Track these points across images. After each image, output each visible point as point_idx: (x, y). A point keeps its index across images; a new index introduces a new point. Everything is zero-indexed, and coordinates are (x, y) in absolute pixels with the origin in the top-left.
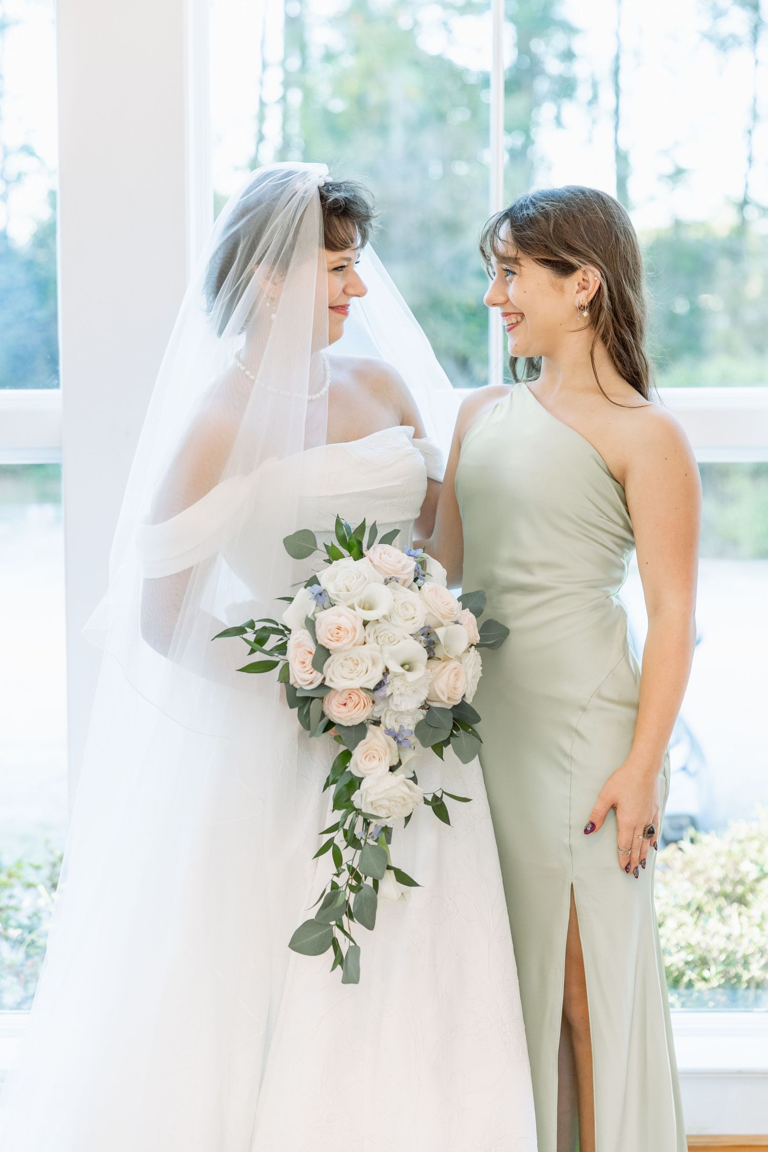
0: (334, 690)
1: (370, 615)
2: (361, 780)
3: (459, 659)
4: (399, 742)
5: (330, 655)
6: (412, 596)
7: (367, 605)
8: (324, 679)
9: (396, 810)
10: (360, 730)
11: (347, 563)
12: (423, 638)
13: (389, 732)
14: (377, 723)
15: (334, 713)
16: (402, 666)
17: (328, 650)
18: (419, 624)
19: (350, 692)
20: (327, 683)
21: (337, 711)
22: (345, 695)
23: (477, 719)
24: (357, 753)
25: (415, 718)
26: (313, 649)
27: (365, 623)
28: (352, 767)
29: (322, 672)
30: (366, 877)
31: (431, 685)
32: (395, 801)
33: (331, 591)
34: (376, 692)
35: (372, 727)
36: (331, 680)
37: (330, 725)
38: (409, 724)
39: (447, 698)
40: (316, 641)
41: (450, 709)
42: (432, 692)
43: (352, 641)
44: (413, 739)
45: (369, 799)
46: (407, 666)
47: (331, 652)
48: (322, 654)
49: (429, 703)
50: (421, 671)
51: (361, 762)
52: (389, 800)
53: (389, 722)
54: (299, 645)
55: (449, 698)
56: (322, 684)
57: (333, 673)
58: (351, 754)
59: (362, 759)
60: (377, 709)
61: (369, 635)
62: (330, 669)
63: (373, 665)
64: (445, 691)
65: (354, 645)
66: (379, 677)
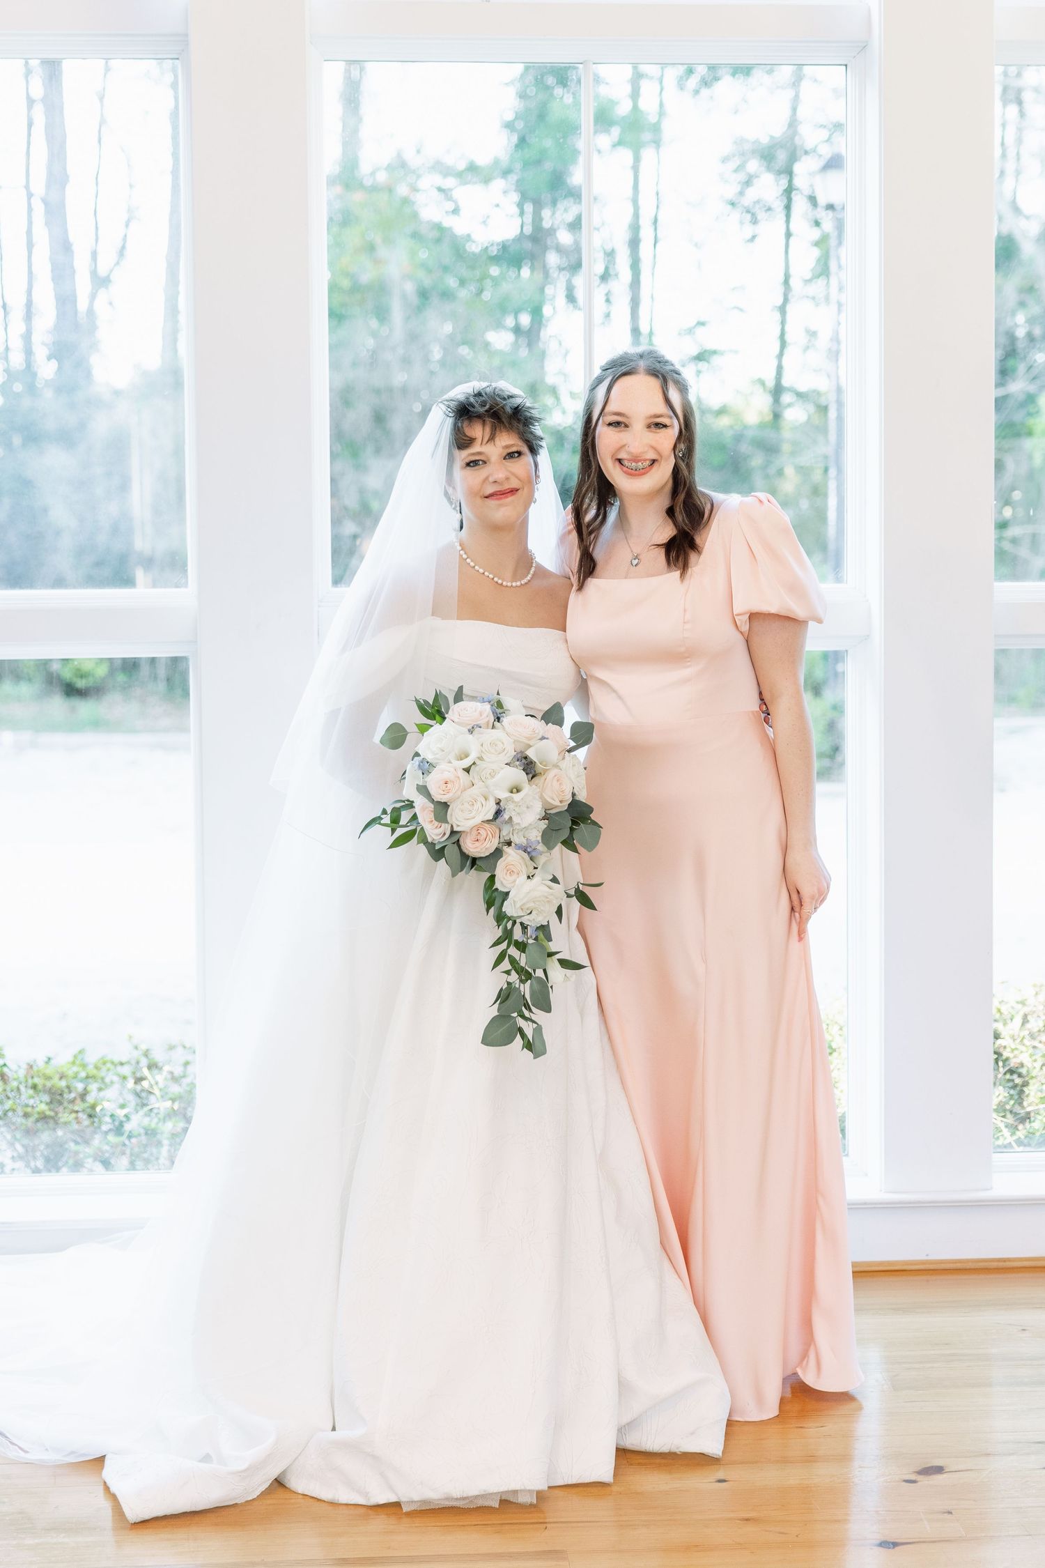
0: (464, 832)
1: (467, 763)
2: (507, 894)
3: (556, 766)
4: (529, 853)
5: (449, 806)
6: (498, 733)
7: (463, 756)
8: (452, 826)
9: (542, 908)
10: (498, 853)
11: (437, 730)
12: (518, 763)
13: (519, 847)
14: (509, 844)
15: (471, 850)
16: (512, 792)
17: (445, 803)
18: (511, 754)
19: (477, 828)
20: (455, 829)
21: (473, 848)
22: (474, 832)
23: (591, 810)
24: (500, 872)
25: (540, 830)
26: (432, 806)
27: (468, 770)
28: (497, 885)
29: (448, 823)
30: (535, 971)
31: (542, 797)
32: (539, 901)
33: (430, 757)
34: (497, 820)
35: (505, 848)
36: (458, 826)
37: (474, 861)
38: (535, 835)
39: (560, 802)
40: (432, 801)
41: (566, 810)
42: (545, 802)
43: (459, 788)
44: (541, 847)
45: (518, 905)
46: (516, 789)
47: (448, 804)
48: (442, 809)
49: (548, 812)
50: (527, 789)
51: (504, 879)
52: (534, 902)
53: (516, 839)
54: (423, 809)
55: (561, 802)
56: (453, 833)
57: (456, 819)
58: (495, 875)
59: (504, 876)
60: (504, 833)
61: (474, 778)
62: (453, 817)
63: (486, 800)
64: (555, 797)
65: (465, 790)
66: (494, 808)
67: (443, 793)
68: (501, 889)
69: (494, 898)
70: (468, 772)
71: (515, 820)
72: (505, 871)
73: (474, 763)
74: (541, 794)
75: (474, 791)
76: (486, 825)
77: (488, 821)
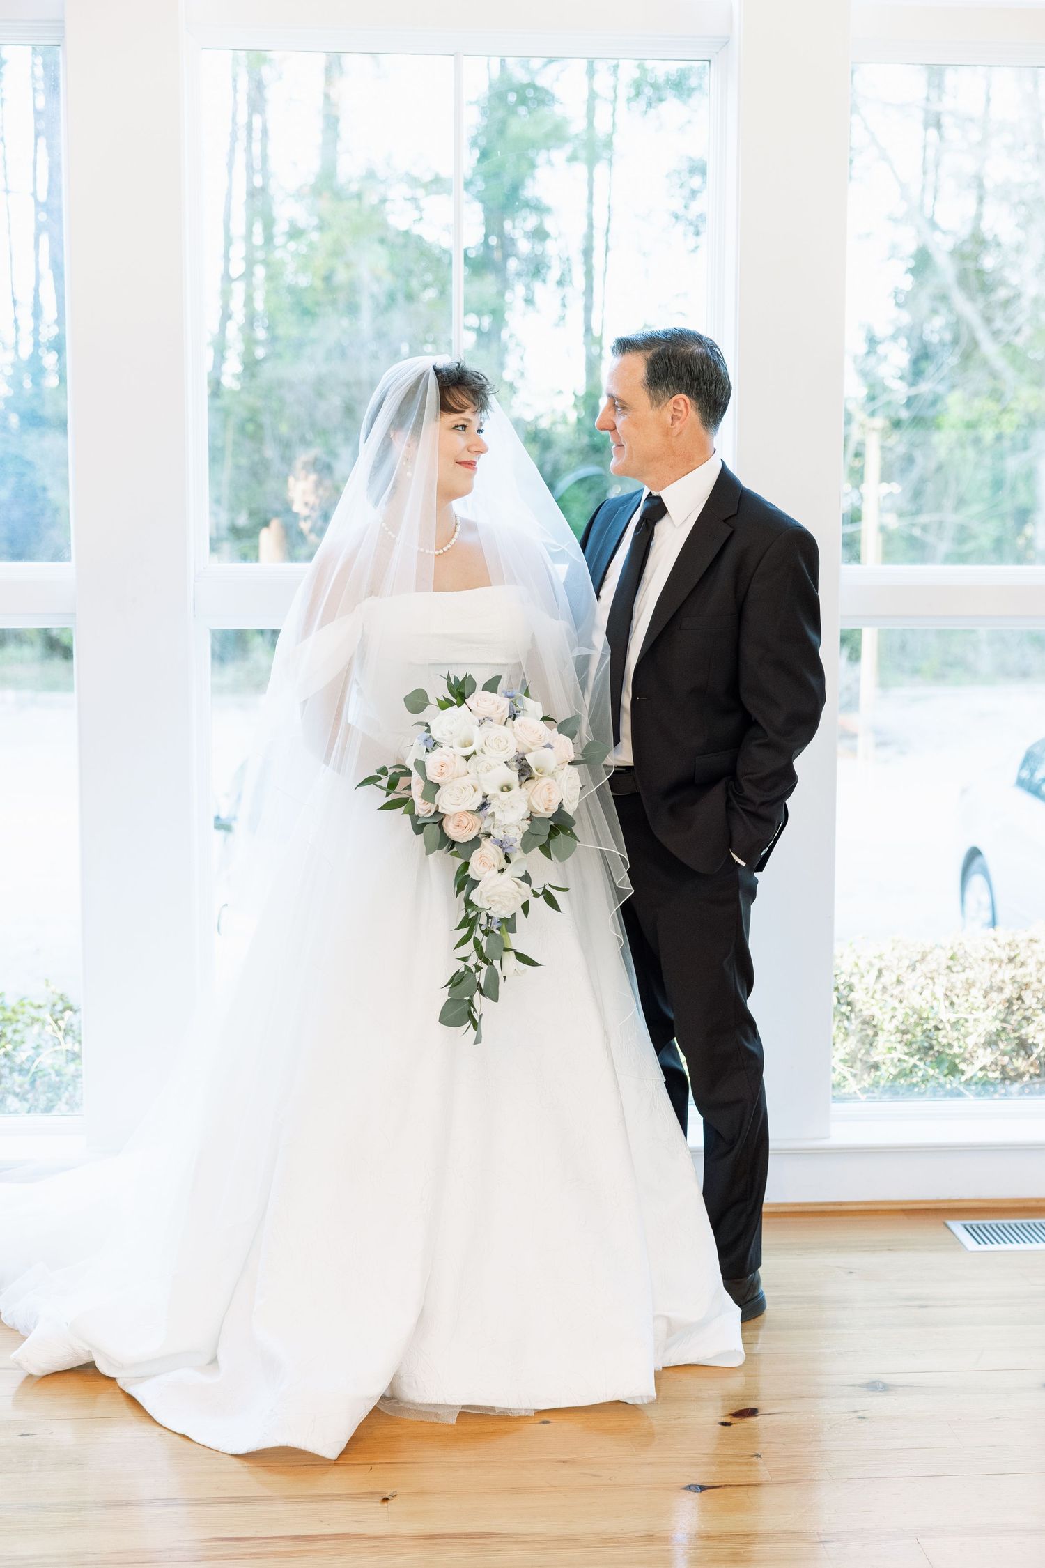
0: (448, 815)
1: (468, 751)
2: (477, 882)
3: (553, 776)
4: (505, 849)
5: (439, 787)
6: (506, 731)
7: (465, 744)
8: (438, 806)
10: (476, 842)
11: (452, 711)
12: (514, 764)
13: (497, 841)
14: (489, 835)
16: (500, 789)
17: (437, 784)
18: (510, 753)
19: (461, 814)
20: (440, 810)
21: (452, 831)
22: (457, 818)
24: (474, 860)
25: (522, 830)
26: (423, 783)
27: (467, 758)
28: (470, 872)
29: (434, 803)
30: (492, 960)
31: (529, 801)
33: (437, 735)
34: (481, 812)
35: (484, 840)
36: (443, 808)
37: (453, 844)
38: (515, 834)
39: (546, 808)
40: (427, 779)
41: (550, 817)
42: (531, 805)
43: (454, 773)
45: (486, 895)
46: (506, 788)
47: (440, 785)
48: (432, 788)
49: (533, 815)
50: (517, 790)
51: (477, 868)
53: (496, 833)
54: (417, 782)
56: (437, 812)
57: (443, 802)
58: (469, 863)
59: (478, 865)
60: (485, 825)
61: (470, 767)
62: (441, 799)
63: (475, 791)
64: (541, 804)
65: (458, 777)
66: (480, 801)
67: (438, 774)
68: (473, 876)
69: (464, 882)
70: (467, 761)
71: (497, 816)
72: (479, 861)
73: (474, 753)
74: (529, 799)
75: (467, 781)
76: (470, 815)
77: (471, 812)
